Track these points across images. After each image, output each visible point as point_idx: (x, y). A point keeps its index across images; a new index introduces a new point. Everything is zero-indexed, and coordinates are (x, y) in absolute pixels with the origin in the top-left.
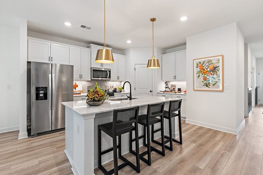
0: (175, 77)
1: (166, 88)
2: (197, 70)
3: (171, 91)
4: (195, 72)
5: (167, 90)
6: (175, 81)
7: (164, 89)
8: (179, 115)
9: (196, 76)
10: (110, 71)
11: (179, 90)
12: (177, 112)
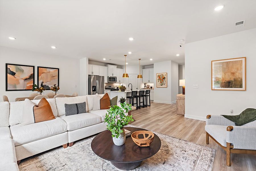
0: (149, 81)
1: (145, 86)
2: (158, 78)
3: (147, 88)
4: (157, 79)
5: (145, 87)
6: (149, 83)
7: (144, 88)
8: (149, 96)
9: (157, 81)
10: (116, 78)
11: (151, 87)
12: (148, 95)
